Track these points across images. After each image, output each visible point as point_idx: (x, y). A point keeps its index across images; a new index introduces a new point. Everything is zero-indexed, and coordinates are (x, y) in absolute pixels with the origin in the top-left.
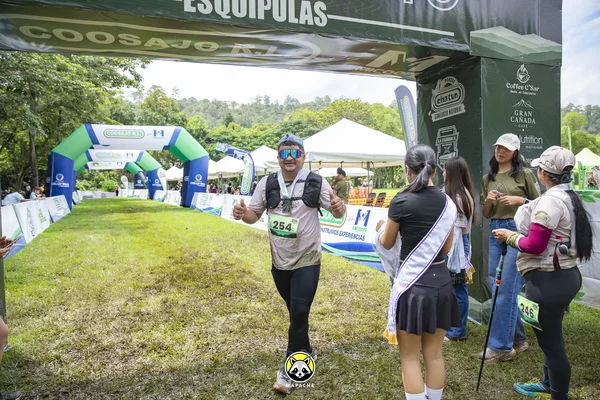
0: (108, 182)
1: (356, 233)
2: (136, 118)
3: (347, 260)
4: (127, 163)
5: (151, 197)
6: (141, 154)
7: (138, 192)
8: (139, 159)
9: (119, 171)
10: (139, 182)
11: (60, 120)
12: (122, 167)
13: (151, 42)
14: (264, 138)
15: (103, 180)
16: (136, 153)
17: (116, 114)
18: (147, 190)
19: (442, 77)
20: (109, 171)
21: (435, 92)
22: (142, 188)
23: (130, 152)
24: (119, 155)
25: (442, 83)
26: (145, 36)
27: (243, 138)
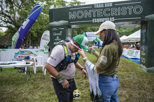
0: (90, 44)
1: (135, 56)
2: (96, 29)
3: (132, 62)
4: (94, 40)
5: (99, 48)
6: (97, 38)
7: (96, 46)
8: (96, 39)
9: (92, 42)
10: (96, 44)
11: (80, 32)
12: (93, 41)
13: (90, 26)
14: (129, 32)
15: (89, 44)
16: (95, 38)
17: (92, 29)
18: (98, 46)
19: (143, 24)
20: (90, 42)
21: (143, 27)
22: (97, 46)
23: (94, 38)
24: (92, 38)
25: (143, 25)
26: (89, 25)
27: (123, 33)
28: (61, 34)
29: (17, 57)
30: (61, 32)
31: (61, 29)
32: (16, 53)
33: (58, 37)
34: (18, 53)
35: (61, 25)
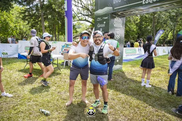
28: (104, 26)
29: (63, 50)
30: (105, 22)
31: (105, 18)
32: (62, 46)
33: (101, 29)
34: (64, 46)
35: (104, 13)
